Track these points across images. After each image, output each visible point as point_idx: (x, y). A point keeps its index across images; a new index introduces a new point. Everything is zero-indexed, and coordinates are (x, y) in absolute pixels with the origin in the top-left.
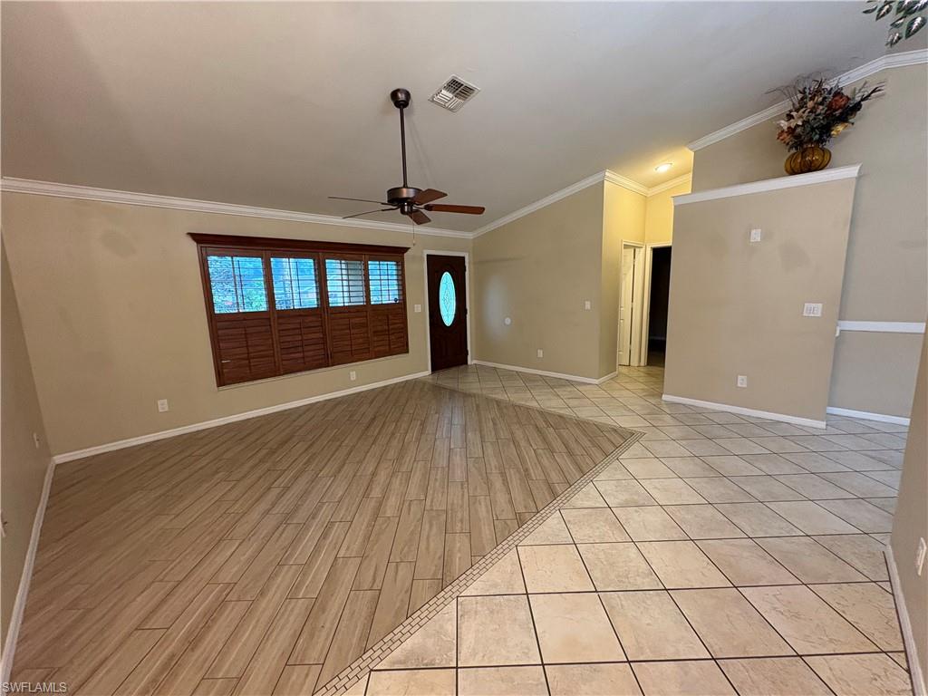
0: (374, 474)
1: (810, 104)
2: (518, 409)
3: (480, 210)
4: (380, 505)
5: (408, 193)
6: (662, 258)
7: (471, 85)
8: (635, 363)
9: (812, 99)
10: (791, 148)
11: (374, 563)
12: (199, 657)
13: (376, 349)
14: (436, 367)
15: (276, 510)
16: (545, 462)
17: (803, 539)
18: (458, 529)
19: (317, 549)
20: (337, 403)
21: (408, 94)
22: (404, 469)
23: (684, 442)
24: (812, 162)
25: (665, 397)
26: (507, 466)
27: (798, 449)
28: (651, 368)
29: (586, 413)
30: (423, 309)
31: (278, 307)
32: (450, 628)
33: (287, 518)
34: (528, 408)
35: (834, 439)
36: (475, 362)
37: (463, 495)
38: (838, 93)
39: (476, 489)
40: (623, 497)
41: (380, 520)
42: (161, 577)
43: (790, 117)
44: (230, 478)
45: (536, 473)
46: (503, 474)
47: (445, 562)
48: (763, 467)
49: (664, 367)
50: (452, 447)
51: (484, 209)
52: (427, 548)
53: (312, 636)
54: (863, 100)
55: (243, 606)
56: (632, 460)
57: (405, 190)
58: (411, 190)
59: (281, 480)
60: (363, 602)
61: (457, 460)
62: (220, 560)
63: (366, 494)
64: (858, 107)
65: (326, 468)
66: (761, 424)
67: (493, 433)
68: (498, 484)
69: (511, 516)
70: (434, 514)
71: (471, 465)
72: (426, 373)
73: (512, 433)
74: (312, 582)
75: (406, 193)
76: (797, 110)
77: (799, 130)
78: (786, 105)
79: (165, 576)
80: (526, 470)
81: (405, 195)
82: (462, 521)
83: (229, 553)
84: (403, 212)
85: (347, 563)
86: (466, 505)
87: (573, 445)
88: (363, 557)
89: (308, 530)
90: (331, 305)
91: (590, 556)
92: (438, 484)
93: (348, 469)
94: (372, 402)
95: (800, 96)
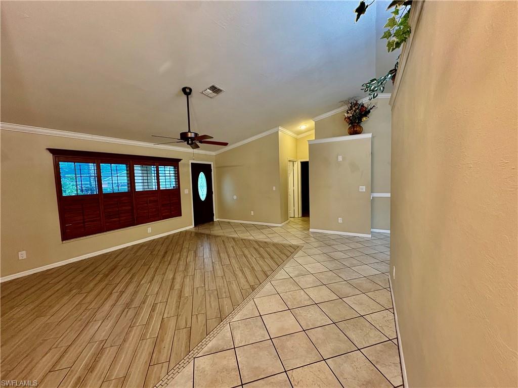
0: (174, 279)
1: (354, 109)
2: (244, 241)
3: (226, 144)
4: (181, 292)
5: (191, 135)
6: (305, 166)
7: (221, 88)
8: (296, 216)
9: (354, 107)
10: (349, 124)
11: (184, 317)
12: (97, 374)
13: (164, 214)
14: (197, 223)
15: (119, 303)
16: (261, 263)
17: (363, 278)
18: (224, 295)
19: (151, 317)
20: (141, 246)
21: (191, 90)
22: (190, 274)
23: (319, 248)
24: (356, 130)
25: (311, 230)
26: (243, 267)
27: (361, 246)
28: (304, 218)
29: (276, 240)
30: (189, 191)
31: (104, 192)
32: (228, 335)
33: (128, 306)
34: (249, 240)
35: (374, 241)
36: (218, 219)
37: (223, 282)
38: (363, 106)
39: (229, 278)
40: (297, 273)
41: (182, 299)
42: (55, 346)
43: (348, 113)
44: (82, 292)
45: (257, 268)
46: (242, 271)
47: (220, 310)
48: (350, 255)
49: (309, 217)
50: (214, 261)
51: (228, 144)
52: (211, 307)
53: (160, 352)
54: (371, 109)
55: (115, 349)
56: (299, 257)
57: (189, 133)
58: (193, 134)
59: (117, 289)
60: (183, 334)
61: (217, 267)
62: (92, 331)
63: (172, 288)
64: (369, 112)
65: (144, 278)
66: (349, 238)
67: (234, 253)
68: (240, 274)
69: (249, 287)
70: (211, 291)
71: (225, 269)
72: (191, 227)
73: (243, 252)
74: (152, 330)
75: (190, 135)
76: (350, 110)
77: (351, 118)
78: (346, 108)
79: (58, 344)
80: (252, 267)
81: (189, 136)
82: (225, 292)
83: (97, 327)
84: (188, 143)
85: (169, 320)
86: (226, 286)
87: (272, 254)
88: (178, 316)
89: (143, 309)
90: (136, 190)
91: (285, 297)
92: (210, 278)
93: (158, 278)
94: (163, 244)
95: (350, 105)
